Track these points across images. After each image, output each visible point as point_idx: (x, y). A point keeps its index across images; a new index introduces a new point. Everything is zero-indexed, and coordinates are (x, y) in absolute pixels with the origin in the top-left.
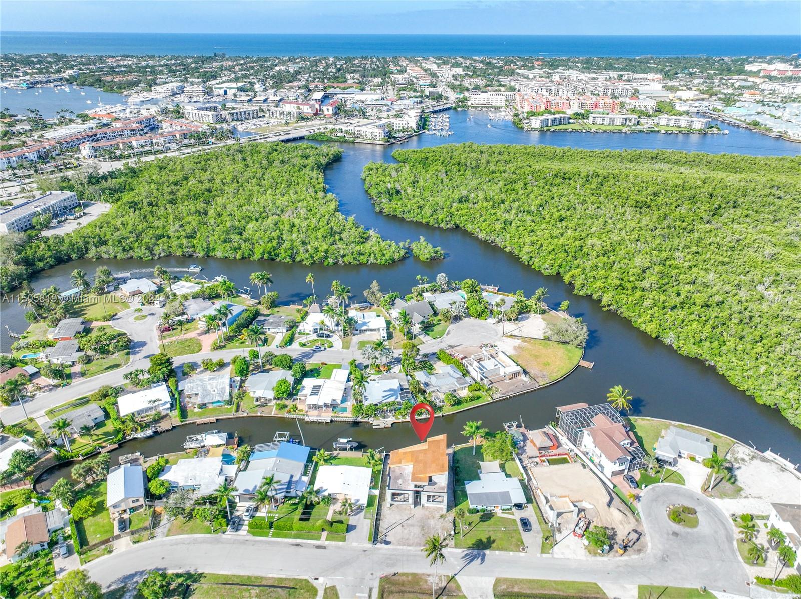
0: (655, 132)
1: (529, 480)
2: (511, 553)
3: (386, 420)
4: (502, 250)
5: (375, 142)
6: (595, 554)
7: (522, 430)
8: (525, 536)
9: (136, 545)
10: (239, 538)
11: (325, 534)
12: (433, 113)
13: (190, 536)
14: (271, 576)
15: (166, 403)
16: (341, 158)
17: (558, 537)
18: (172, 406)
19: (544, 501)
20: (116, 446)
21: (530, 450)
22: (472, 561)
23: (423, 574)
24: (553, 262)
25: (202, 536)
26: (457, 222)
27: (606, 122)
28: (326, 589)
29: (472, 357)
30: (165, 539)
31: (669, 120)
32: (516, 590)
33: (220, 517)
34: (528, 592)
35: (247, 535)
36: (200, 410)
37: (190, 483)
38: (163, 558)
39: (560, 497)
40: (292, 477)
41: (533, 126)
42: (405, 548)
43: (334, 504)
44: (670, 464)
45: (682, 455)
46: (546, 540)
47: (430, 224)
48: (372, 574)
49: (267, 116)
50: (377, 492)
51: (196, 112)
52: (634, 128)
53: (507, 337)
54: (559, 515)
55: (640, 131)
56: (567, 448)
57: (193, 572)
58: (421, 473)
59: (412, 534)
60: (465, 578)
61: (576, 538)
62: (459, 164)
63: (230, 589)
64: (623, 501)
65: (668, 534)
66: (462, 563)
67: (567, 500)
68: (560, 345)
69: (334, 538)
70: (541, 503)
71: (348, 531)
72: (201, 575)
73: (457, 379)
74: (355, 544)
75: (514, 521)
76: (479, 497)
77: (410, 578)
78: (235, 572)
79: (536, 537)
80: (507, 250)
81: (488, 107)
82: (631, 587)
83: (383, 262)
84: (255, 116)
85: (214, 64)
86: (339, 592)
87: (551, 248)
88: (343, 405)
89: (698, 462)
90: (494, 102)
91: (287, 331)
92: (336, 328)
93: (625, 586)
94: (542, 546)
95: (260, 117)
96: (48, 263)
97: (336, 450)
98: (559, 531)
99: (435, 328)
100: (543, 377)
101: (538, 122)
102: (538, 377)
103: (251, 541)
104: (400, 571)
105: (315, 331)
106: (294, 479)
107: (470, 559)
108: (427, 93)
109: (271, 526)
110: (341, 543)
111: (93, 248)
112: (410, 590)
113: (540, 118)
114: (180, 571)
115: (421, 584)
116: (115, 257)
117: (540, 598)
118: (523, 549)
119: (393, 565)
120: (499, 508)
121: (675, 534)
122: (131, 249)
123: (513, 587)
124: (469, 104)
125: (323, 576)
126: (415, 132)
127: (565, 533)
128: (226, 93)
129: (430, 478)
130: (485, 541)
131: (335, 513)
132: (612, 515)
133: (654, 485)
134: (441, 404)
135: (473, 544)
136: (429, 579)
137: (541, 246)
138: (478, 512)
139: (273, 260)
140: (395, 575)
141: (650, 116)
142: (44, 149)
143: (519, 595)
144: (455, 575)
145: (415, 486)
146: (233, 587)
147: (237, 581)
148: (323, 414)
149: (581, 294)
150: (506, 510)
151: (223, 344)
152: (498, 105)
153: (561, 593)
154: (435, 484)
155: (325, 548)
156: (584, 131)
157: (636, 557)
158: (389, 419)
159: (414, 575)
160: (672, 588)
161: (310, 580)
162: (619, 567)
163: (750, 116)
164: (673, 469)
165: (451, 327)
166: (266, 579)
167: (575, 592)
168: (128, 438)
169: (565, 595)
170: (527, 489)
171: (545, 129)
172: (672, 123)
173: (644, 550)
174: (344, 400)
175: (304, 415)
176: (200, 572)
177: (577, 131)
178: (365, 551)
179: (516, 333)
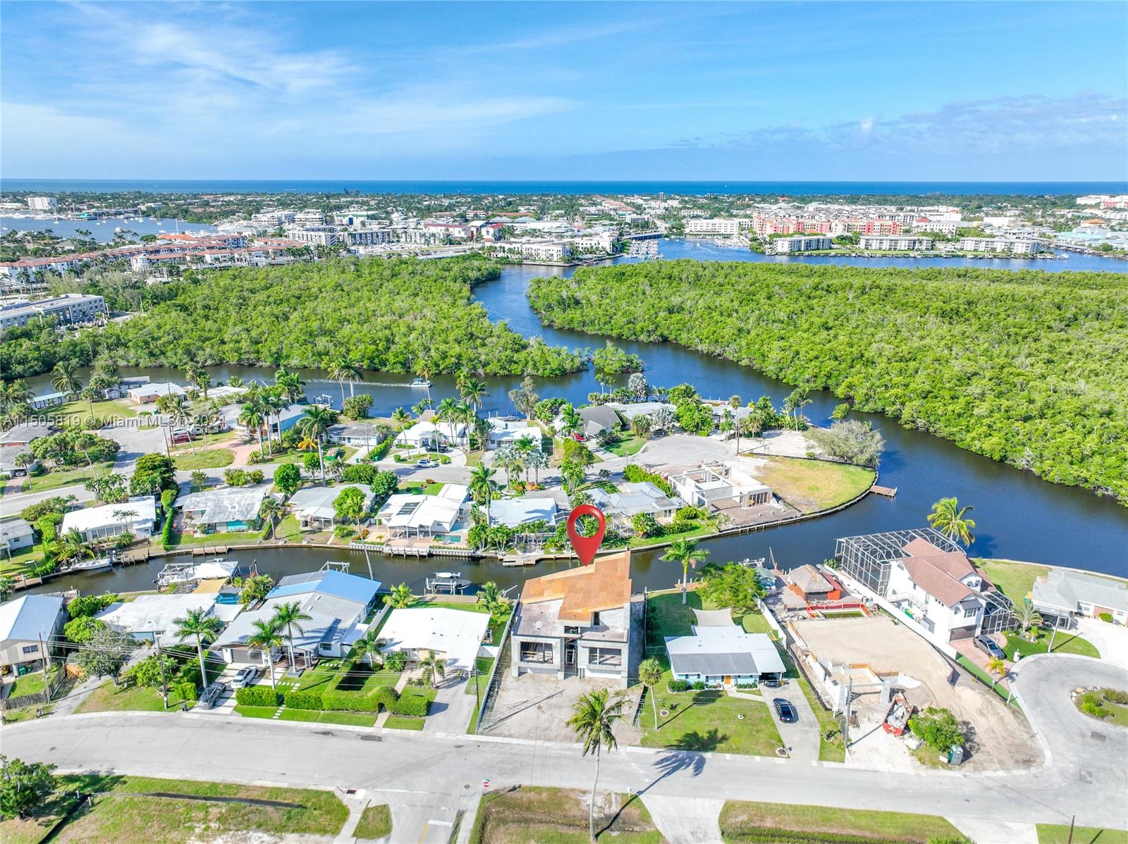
0: (958, 256)
1: (790, 641)
2: (758, 758)
3: (527, 554)
4: (735, 364)
5: (550, 263)
6: (935, 764)
7: (775, 572)
8: (786, 730)
9: (9, 726)
10: (214, 718)
11: (383, 717)
12: (636, 239)
13: (121, 713)
14: (258, 783)
15: (146, 521)
16: (499, 277)
17: (853, 733)
18: (157, 527)
19: (821, 673)
20: (39, 580)
21: (790, 598)
22: (675, 769)
23: (573, 790)
24: (816, 370)
25: (145, 713)
26: (666, 332)
27: (886, 245)
28: (366, 811)
29: (685, 472)
30: (69, 717)
31: (977, 243)
32: (769, 823)
33: (185, 679)
34: (796, 829)
35: (231, 714)
36: (204, 536)
37: (146, 628)
38: (53, 749)
39: (853, 666)
40: (337, 621)
41: (779, 250)
42: (539, 743)
43: (412, 669)
44: (1063, 623)
45: (1084, 612)
46: (829, 737)
47: (624, 337)
48: (467, 787)
49: (403, 240)
50: (494, 652)
51: (305, 233)
52: (927, 252)
53: (745, 455)
54: (854, 696)
55: (936, 256)
56: (860, 597)
57: (103, 774)
58: (578, 606)
59: (557, 721)
60: (659, 798)
61: (891, 735)
62: (670, 278)
63: (168, 805)
64: (979, 679)
65: (1083, 736)
66: (656, 772)
67: (867, 671)
68: (836, 466)
69: (399, 723)
70: (815, 677)
71: (429, 712)
72: (117, 780)
73: (657, 498)
74: (440, 735)
75: (763, 705)
76: (692, 660)
77: (544, 796)
78: (188, 775)
79: (807, 732)
80: (743, 363)
81: (715, 234)
82: (1021, 826)
83: (547, 372)
84: (387, 240)
85: (343, 199)
86: (393, 816)
87: (813, 354)
88: (455, 533)
89: (1118, 623)
90: (723, 228)
91: (379, 443)
92: (459, 440)
93: (1008, 824)
94: (822, 748)
95: (393, 242)
96: (32, 367)
97: (430, 592)
98: (855, 723)
99: (623, 444)
100: (810, 504)
101: (786, 244)
102: (799, 504)
103: (237, 724)
104: (526, 782)
105: (425, 444)
106: (340, 626)
107: (671, 766)
108: (628, 220)
109: (280, 700)
110: (412, 733)
111: (106, 351)
112: (543, 817)
113: (788, 239)
114: (77, 771)
115: (567, 807)
116: (137, 365)
117: (822, 841)
118: (783, 752)
119: (513, 772)
120: (733, 681)
121: (1098, 736)
122: (163, 353)
123: (762, 818)
124: (687, 231)
125: (366, 788)
126: (608, 254)
127: (866, 726)
128: (351, 221)
129: (596, 615)
130: (706, 736)
131: (410, 682)
132: (960, 698)
133: (1037, 656)
134: (626, 535)
135: (681, 741)
136: (584, 798)
137: (797, 353)
138: (689, 688)
139: (377, 370)
140: (514, 789)
141: (949, 240)
142: (80, 261)
143: (775, 834)
144: (640, 793)
145: (567, 629)
146: (175, 801)
147: (187, 790)
148: (416, 544)
149: (866, 409)
150: (745, 686)
151: (270, 457)
152: (729, 233)
153: (868, 834)
154: (606, 628)
155: (380, 739)
156: (854, 255)
157: (1023, 772)
158: (533, 554)
159: (554, 791)
160: (1111, 830)
161: (338, 794)
162: (988, 788)
163: (1095, 240)
164: (1072, 632)
165: (649, 444)
166: (247, 788)
167: (898, 831)
168: (64, 569)
169: (876, 836)
170: (785, 654)
171: (797, 254)
172: (982, 247)
173: (1038, 760)
174: (457, 525)
175: (382, 544)
176: (117, 772)
177: (843, 255)
178: (459, 747)
179: (761, 450)
